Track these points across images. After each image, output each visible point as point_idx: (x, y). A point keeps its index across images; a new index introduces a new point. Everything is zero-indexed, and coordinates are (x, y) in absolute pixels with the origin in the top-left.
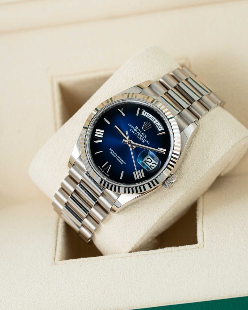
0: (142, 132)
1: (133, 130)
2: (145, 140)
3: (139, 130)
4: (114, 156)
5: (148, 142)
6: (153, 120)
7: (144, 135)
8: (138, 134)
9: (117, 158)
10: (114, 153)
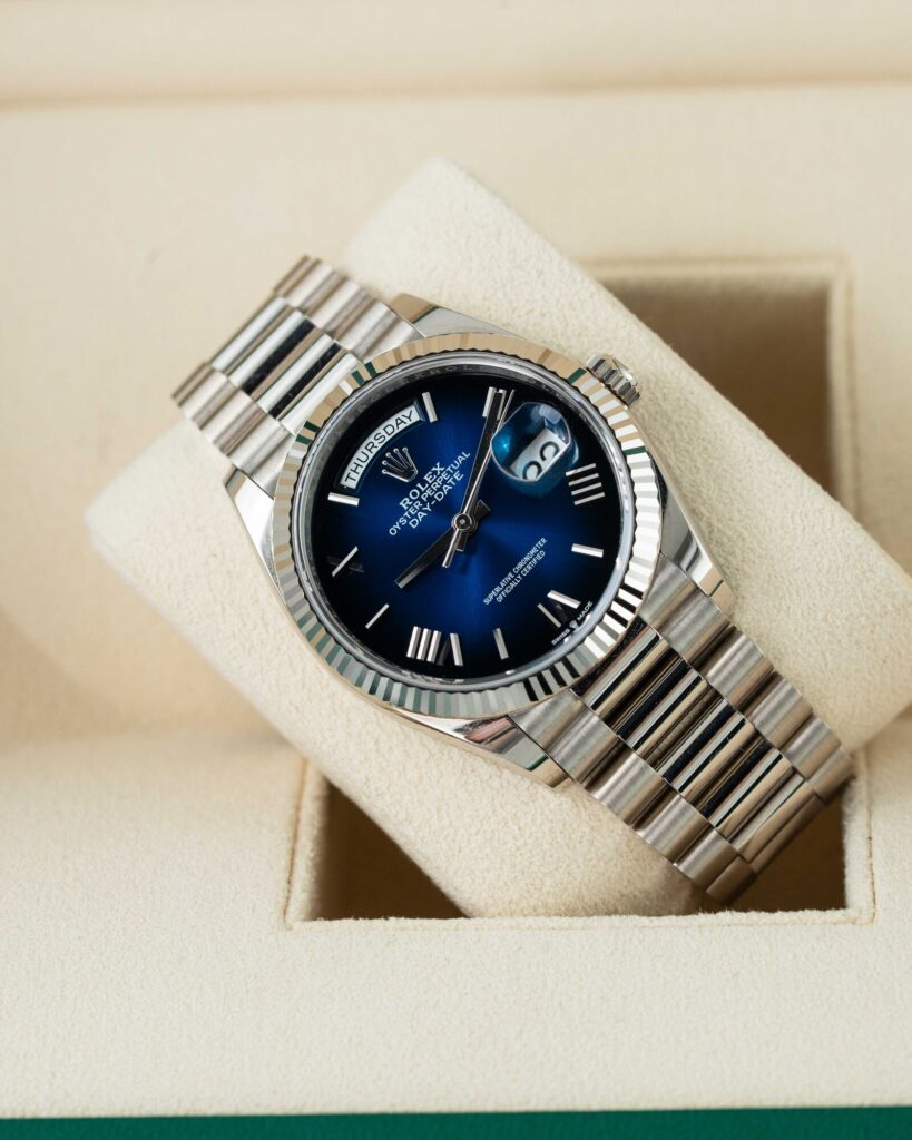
0: (424, 483)
1: (416, 516)
2: (455, 471)
3: (414, 494)
4: (512, 585)
5: (461, 459)
6: (376, 443)
7: (435, 472)
8: (430, 499)
9: (520, 573)
10: (502, 585)
